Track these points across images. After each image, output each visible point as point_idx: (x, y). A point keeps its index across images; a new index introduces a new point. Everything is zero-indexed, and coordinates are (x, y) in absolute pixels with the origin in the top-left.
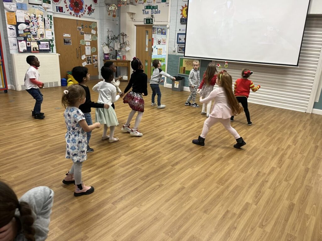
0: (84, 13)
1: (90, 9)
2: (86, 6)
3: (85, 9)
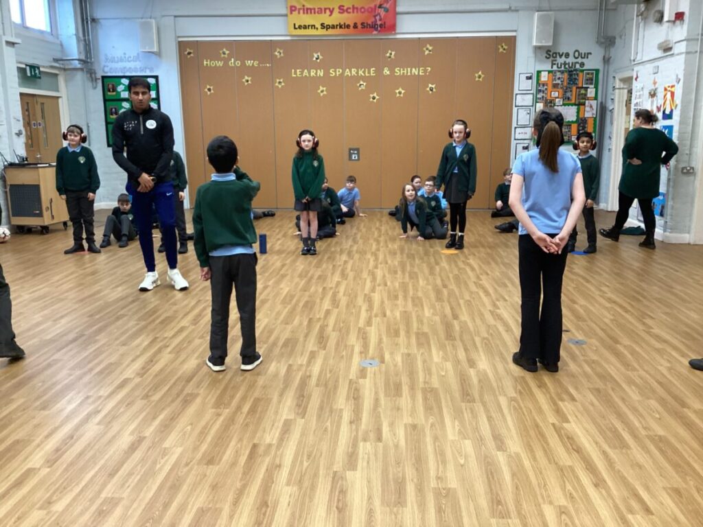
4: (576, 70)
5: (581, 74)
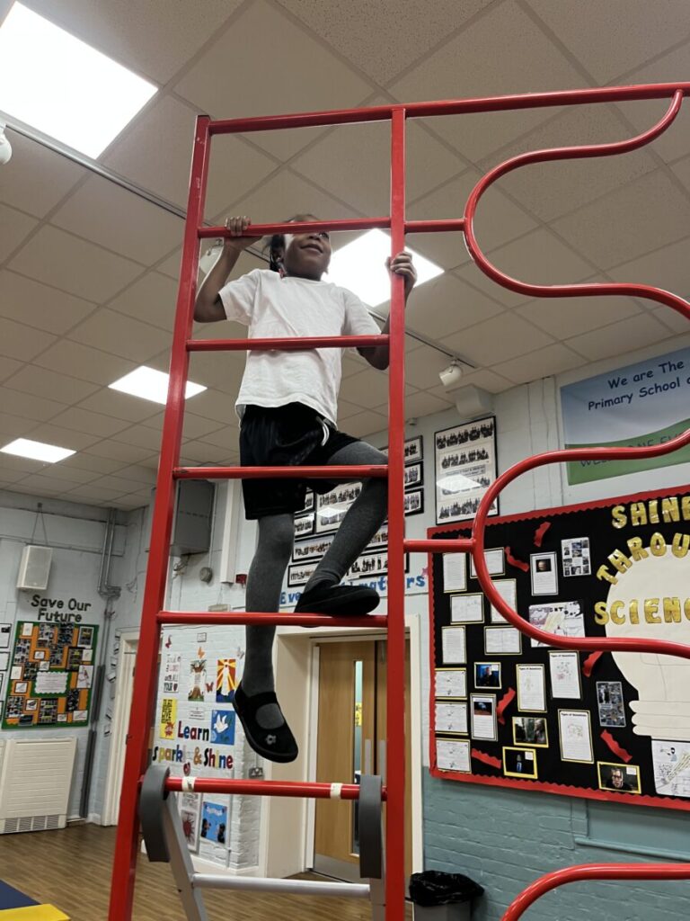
4: (70, 624)
5: (76, 630)
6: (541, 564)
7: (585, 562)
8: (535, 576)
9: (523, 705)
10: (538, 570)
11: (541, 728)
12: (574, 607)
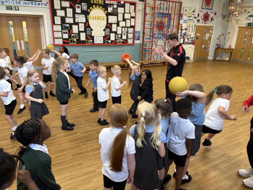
0: (209, 22)
1: (212, 19)
2: (211, 17)
3: (209, 19)
6: (78, 7)
7: (86, 8)
8: (77, 9)
9: (74, 32)
10: (77, 8)
11: (77, 36)
12: (84, 16)
